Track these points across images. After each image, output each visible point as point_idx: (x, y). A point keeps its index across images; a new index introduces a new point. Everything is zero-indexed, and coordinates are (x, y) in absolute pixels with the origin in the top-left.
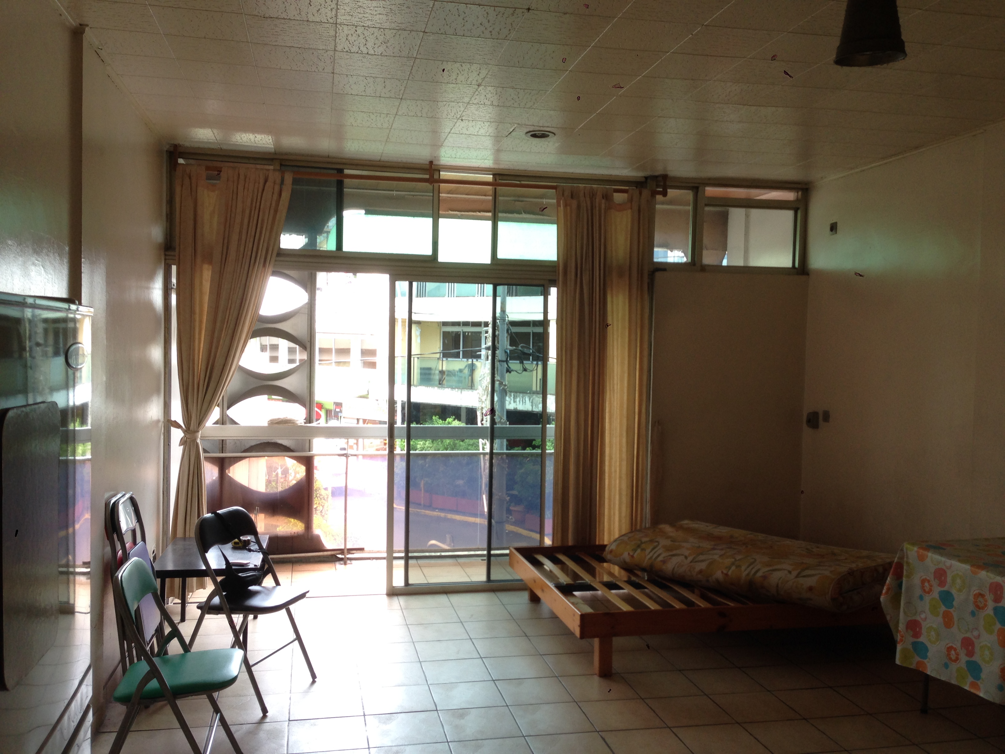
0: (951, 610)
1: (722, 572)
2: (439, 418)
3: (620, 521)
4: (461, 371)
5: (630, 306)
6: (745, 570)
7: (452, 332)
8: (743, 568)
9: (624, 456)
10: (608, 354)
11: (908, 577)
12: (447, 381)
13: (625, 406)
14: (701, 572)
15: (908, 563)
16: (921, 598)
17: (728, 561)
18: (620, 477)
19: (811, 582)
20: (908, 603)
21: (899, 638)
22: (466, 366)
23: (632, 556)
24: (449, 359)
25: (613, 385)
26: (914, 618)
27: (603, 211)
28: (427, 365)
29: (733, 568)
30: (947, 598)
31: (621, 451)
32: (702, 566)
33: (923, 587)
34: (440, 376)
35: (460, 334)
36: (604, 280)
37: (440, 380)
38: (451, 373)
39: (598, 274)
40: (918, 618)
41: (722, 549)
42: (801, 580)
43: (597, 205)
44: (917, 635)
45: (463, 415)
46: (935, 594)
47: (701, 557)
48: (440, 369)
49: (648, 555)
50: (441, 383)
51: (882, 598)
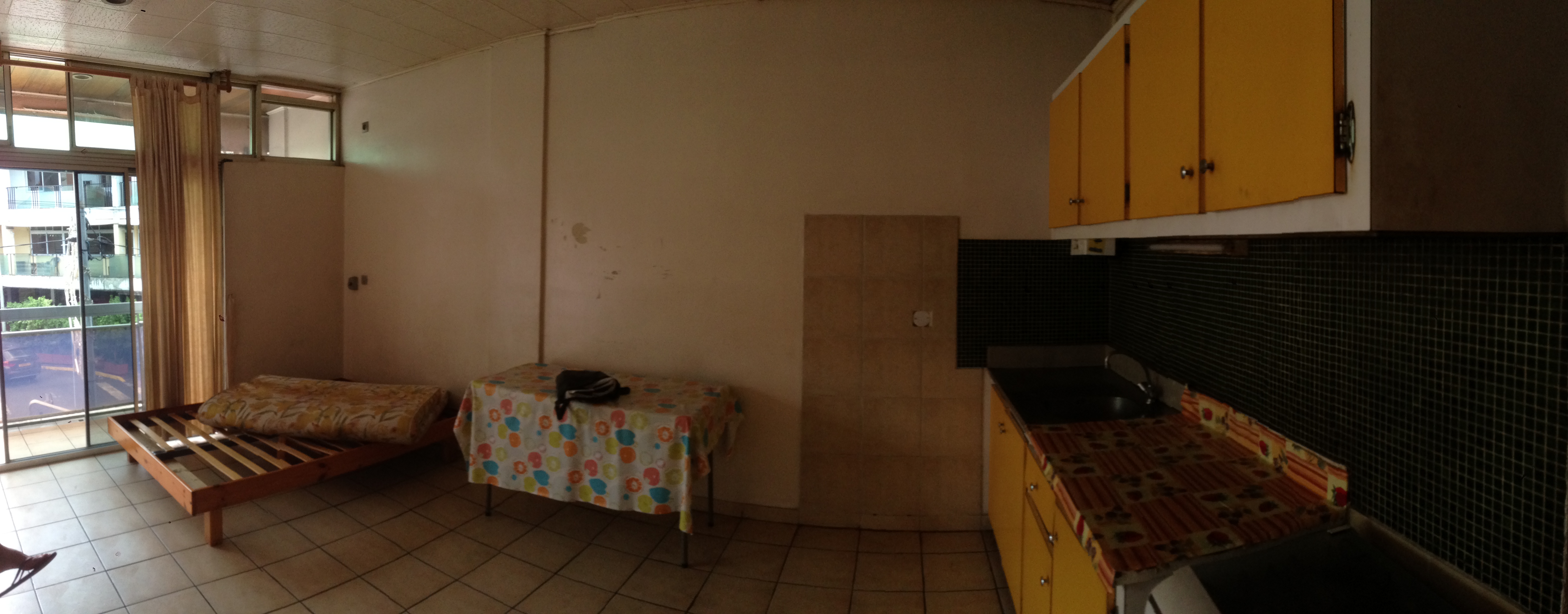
0: (517, 432)
1: (313, 424)
2: (34, 298)
3: (204, 382)
4: (48, 263)
5: (204, 193)
6: (334, 419)
7: (39, 235)
8: (332, 417)
9: (205, 326)
10: (187, 237)
11: (477, 409)
12: (38, 271)
13: (204, 283)
14: (292, 425)
15: (476, 398)
16: (489, 425)
17: (316, 413)
18: (202, 345)
19: (393, 423)
20: (479, 431)
21: (471, 460)
22: (52, 260)
23: (224, 417)
24: (38, 255)
25: (193, 264)
26: (483, 442)
27: (175, 102)
28: (22, 260)
29: (322, 419)
30: (512, 423)
31: (202, 323)
32: (293, 419)
33: (491, 417)
34: (32, 268)
35: (45, 236)
36: (180, 170)
37: (32, 271)
38: (40, 265)
39: (174, 162)
40: (487, 442)
41: (306, 402)
42: (385, 423)
43: (169, 97)
44: (487, 455)
45: (53, 295)
46: (502, 422)
47: (290, 412)
48: (32, 262)
49: (238, 415)
50: (33, 272)
51: (455, 430)
